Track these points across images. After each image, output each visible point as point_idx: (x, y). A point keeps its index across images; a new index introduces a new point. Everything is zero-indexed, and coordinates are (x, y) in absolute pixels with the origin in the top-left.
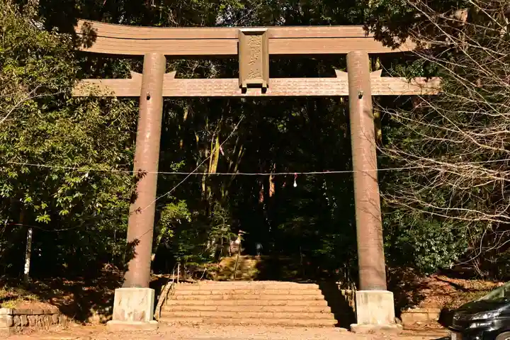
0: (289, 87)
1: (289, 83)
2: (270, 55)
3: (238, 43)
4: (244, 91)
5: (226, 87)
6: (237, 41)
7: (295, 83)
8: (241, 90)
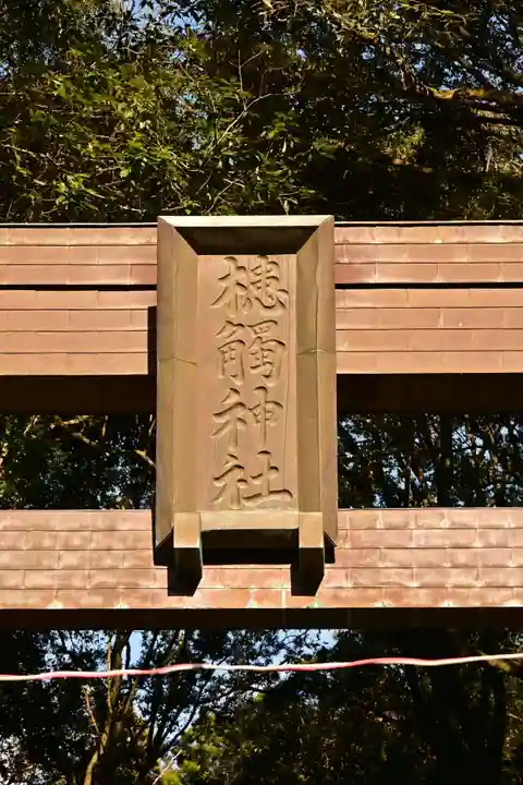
0: (462, 557)
1: (461, 538)
2: (343, 381)
3: (152, 313)
4: (184, 575)
5: (71, 559)
6: (148, 299)
7: (494, 537)
8: (162, 573)
